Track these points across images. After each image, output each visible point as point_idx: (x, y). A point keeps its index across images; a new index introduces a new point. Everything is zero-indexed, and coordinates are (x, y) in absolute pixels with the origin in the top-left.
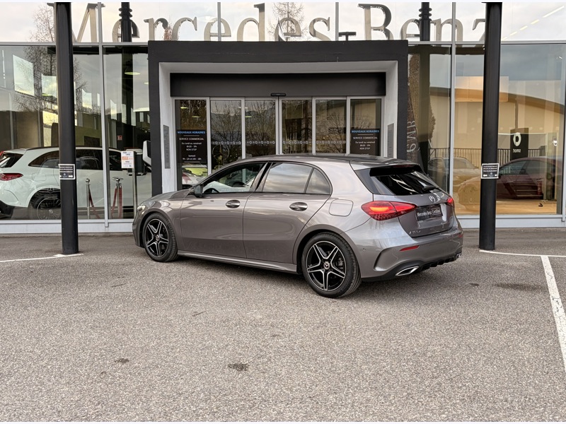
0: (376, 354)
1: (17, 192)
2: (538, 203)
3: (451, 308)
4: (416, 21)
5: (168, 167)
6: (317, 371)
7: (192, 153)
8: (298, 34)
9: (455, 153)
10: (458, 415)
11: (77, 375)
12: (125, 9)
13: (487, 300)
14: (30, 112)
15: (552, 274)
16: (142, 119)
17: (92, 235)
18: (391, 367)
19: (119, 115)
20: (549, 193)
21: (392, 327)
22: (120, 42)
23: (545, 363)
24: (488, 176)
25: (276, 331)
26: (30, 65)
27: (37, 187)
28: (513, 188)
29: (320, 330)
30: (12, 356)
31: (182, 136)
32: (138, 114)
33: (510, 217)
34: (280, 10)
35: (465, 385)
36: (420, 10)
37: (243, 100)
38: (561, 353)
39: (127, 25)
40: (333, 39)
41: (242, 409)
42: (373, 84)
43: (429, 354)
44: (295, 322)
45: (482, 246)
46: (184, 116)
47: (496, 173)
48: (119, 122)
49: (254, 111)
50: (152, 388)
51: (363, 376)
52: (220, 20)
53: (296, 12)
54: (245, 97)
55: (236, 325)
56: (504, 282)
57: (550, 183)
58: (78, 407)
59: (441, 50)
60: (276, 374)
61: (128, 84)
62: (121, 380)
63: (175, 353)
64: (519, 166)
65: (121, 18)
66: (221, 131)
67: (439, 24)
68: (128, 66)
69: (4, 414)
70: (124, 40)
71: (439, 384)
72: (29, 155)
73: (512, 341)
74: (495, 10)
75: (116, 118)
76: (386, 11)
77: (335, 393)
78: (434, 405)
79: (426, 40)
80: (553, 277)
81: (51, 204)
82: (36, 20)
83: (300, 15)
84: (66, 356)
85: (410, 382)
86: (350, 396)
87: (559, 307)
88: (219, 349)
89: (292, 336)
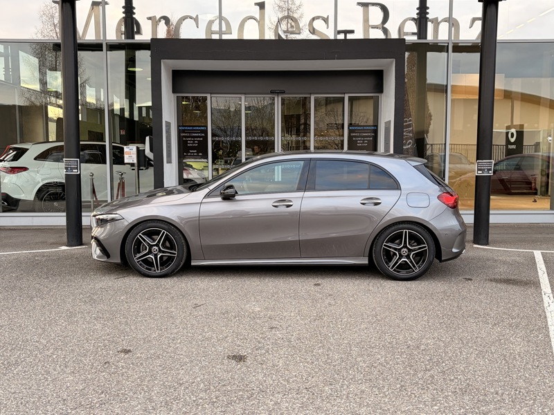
0: (371, 347)
1: (23, 186)
2: (532, 198)
3: (445, 302)
4: (413, 19)
5: (169, 161)
6: (313, 363)
7: (193, 148)
8: (297, 32)
9: (451, 149)
10: (450, 407)
11: (81, 365)
12: (129, 8)
13: (480, 294)
14: (36, 106)
15: (544, 268)
16: (144, 114)
18: (385, 360)
19: (122, 110)
20: (543, 189)
21: (387, 320)
22: (123, 39)
23: (535, 357)
24: (483, 173)
25: (275, 323)
26: (35, 61)
27: (42, 180)
28: (507, 184)
29: (317, 322)
30: (19, 346)
31: (184, 131)
32: (140, 108)
33: (504, 212)
34: (280, 7)
35: (457, 378)
36: (418, 9)
37: (243, 97)
38: (551, 347)
39: (130, 23)
40: (332, 37)
41: (241, 399)
42: (370, 82)
43: (422, 347)
44: (292, 314)
45: (476, 241)
46: (186, 111)
47: (490, 170)
48: (122, 116)
49: (254, 107)
50: (154, 377)
51: (357, 368)
52: (221, 18)
53: (295, 9)
54: (245, 94)
55: (235, 317)
56: (497, 277)
57: (544, 179)
58: (83, 395)
59: (438, 48)
60: (274, 366)
61: (131, 79)
62: (124, 370)
63: (175, 344)
64: (514, 162)
65: (124, 15)
66: (221, 125)
67: (436, 23)
68: (131, 62)
69: (12, 402)
70: (127, 37)
71: (432, 377)
72: (34, 150)
73: (504, 336)
74: (491, 9)
75: (119, 113)
76: (384, 9)
77: (331, 384)
78: (427, 397)
79: (423, 39)
80: (546, 273)
81: (56, 197)
82: (42, 17)
83: (299, 12)
84: (70, 346)
85: (403, 375)
86: (345, 387)
87: (550, 302)
88: (219, 340)
89: (290, 328)
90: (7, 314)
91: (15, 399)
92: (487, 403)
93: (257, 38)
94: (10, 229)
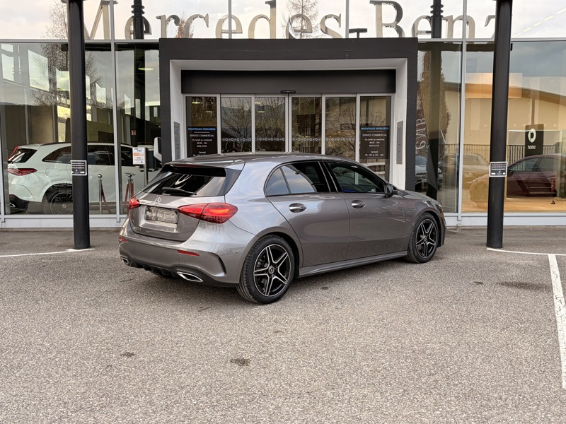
0: (376, 351)
1: (31, 187)
2: (551, 200)
3: (454, 306)
4: (427, 17)
6: (316, 367)
7: (202, 149)
8: (309, 31)
9: (465, 149)
10: (452, 412)
11: (84, 368)
12: (138, 8)
13: (490, 298)
14: (46, 106)
15: (557, 272)
16: (156, 115)
17: (104, 229)
18: (389, 364)
19: (133, 110)
21: (394, 324)
22: (132, 39)
23: (542, 362)
24: (496, 175)
25: (279, 327)
26: (45, 60)
27: (51, 182)
28: (526, 185)
29: (322, 326)
30: (22, 349)
31: (193, 132)
32: (151, 108)
33: (519, 214)
34: (294, 4)
35: (461, 383)
36: (432, 7)
37: (253, 97)
38: (559, 352)
39: (139, 22)
40: (344, 37)
41: (242, 403)
42: (383, 82)
43: (428, 352)
44: (298, 318)
45: (489, 244)
46: (198, 111)
47: (504, 171)
48: (132, 117)
49: (268, 106)
50: (155, 380)
51: (361, 373)
52: (230, 17)
53: (310, 6)
54: (255, 94)
55: (241, 321)
56: (509, 280)
57: (563, 180)
58: (84, 398)
59: (453, 46)
60: (277, 370)
61: (140, 79)
62: (126, 374)
63: (179, 348)
64: (534, 160)
65: (133, 15)
66: (235, 126)
67: (451, 21)
68: (140, 62)
69: (13, 404)
70: (136, 37)
71: (436, 381)
72: (43, 151)
73: (511, 340)
74: (505, 7)
75: (129, 113)
76: (398, 7)
77: (333, 389)
78: (429, 402)
79: (437, 38)
80: (559, 277)
81: (65, 199)
82: (52, 15)
83: (314, 10)
84: (73, 349)
85: (407, 379)
86: (347, 392)
87: (561, 306)
88: (222, 344)
89: (294, 332)
90: (11, 317)
91: (16, 401)
92: (490, 408)
93: (268, 37)
94: (18, 231)
